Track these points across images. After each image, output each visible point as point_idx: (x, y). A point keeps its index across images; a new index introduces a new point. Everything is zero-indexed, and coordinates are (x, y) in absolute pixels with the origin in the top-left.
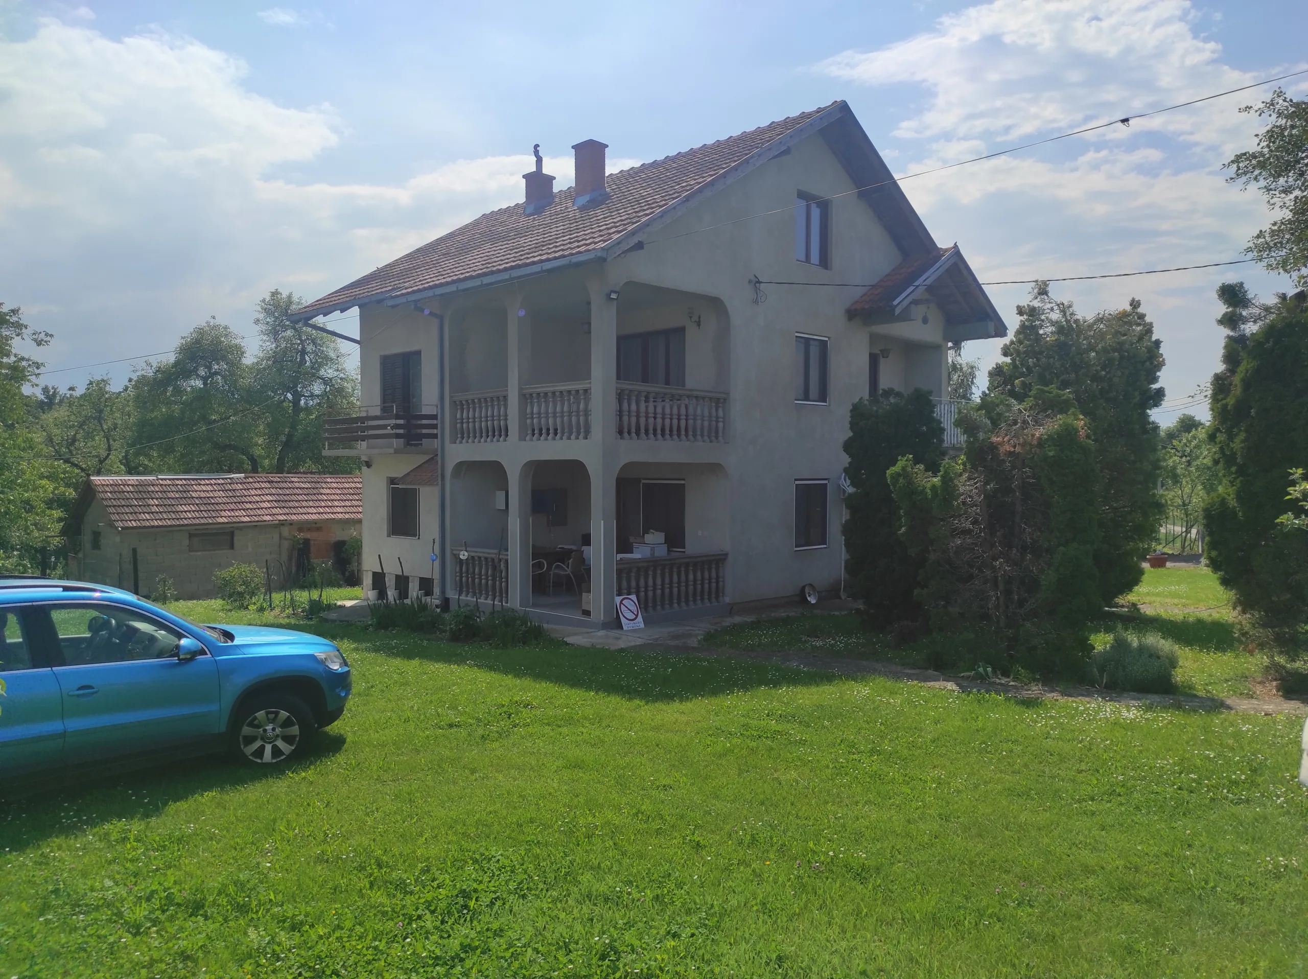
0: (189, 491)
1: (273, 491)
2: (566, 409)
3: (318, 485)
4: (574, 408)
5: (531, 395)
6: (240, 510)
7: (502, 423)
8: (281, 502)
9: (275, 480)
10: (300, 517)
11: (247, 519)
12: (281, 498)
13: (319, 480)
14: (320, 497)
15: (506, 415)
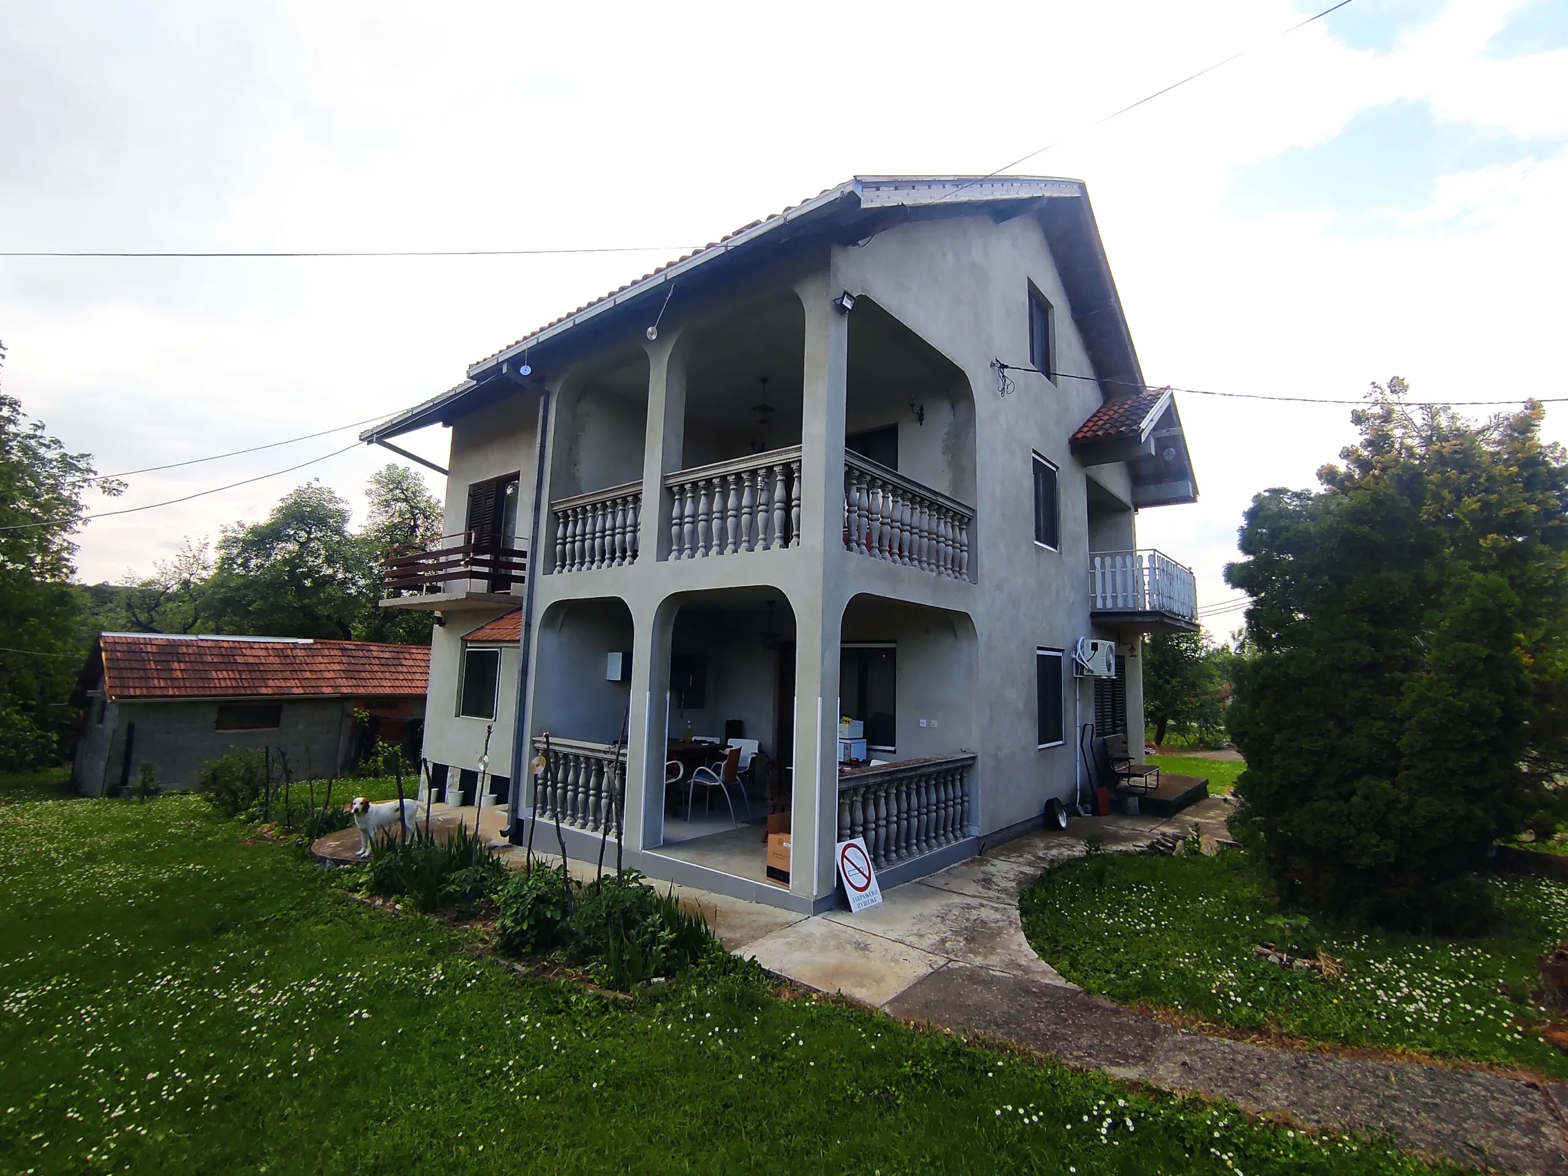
0: (233, 656)
1: (344, 660)
2: (746, 501)
3: (401, 656)
4: (762, 498)
5: (682, 486)
6: (294, 679)
7: (629, 536)
8: (349, 674)
9: (350, 647)
10: (371, 690)
11: (301, 691)
12: (352, 668)
13: (403, 650)
14: (400, 669)
15: (635, 525)
